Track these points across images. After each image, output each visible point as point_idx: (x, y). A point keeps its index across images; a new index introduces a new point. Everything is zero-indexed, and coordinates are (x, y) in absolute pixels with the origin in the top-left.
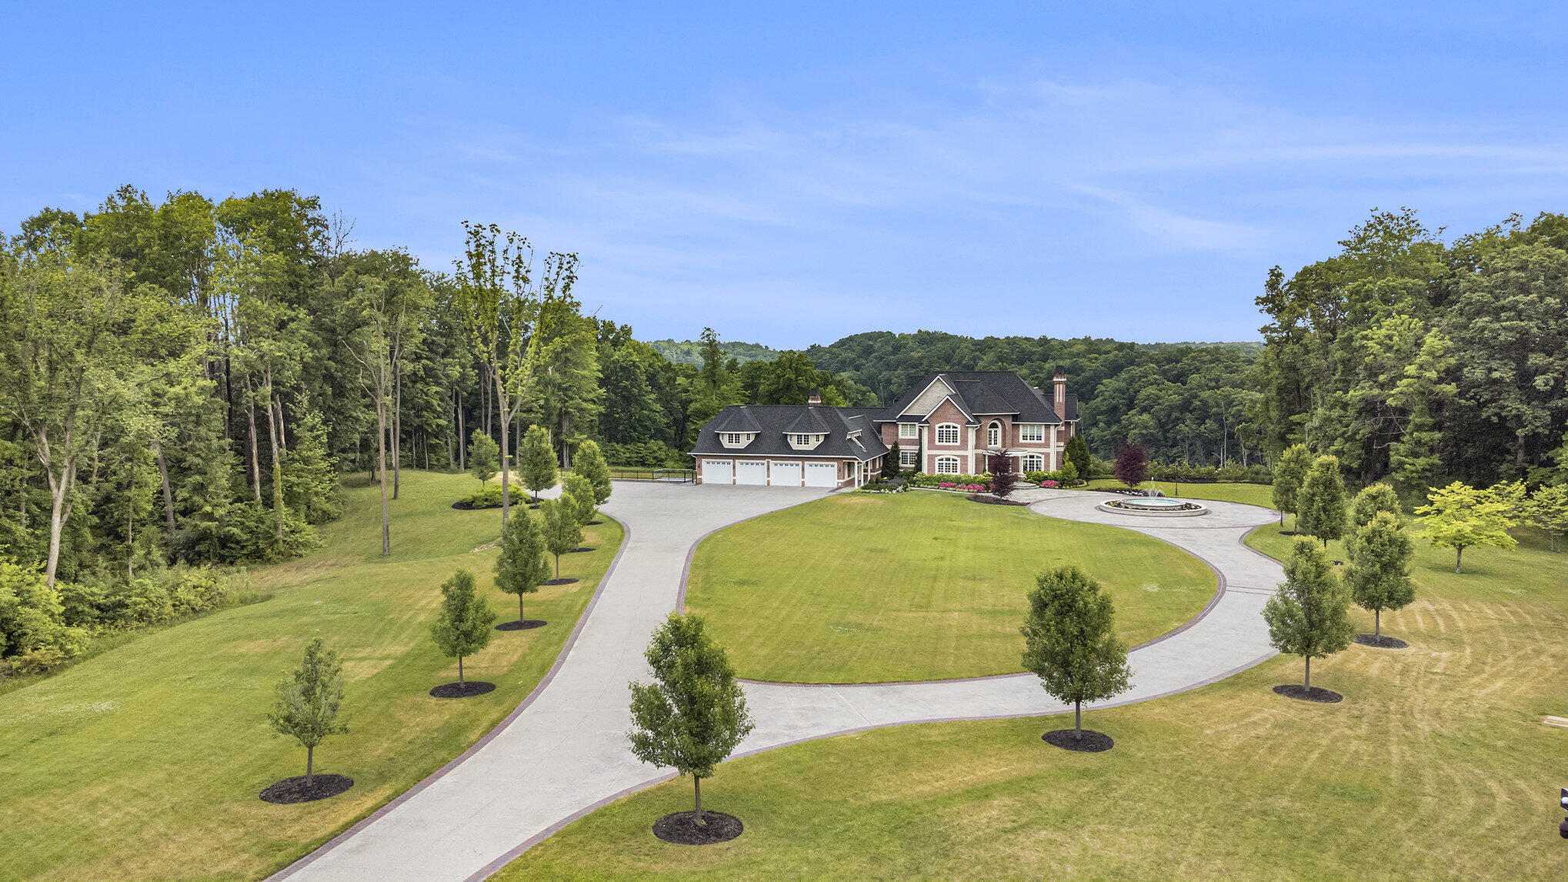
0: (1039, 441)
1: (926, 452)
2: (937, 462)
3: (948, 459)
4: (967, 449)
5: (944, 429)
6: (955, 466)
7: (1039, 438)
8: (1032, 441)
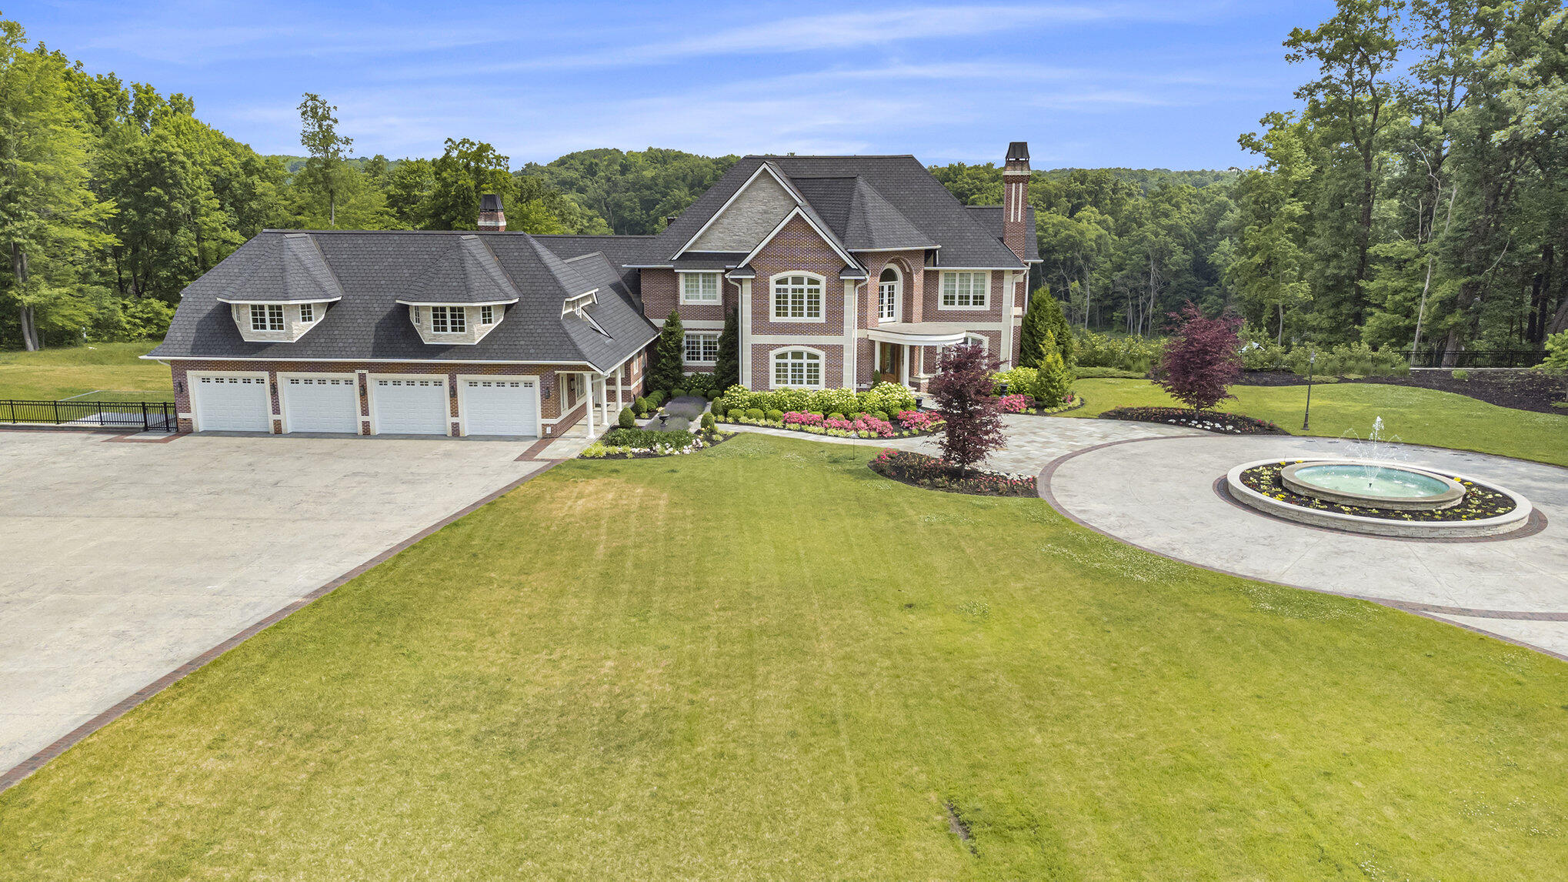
0: (978, 308)
1: (749, 339)
2: (773, 361)
3: (797, 355)
4: (840, 332)
5: (790, 286)
6: (814, 370)
7: (979, 300)
8: (964, 308)
